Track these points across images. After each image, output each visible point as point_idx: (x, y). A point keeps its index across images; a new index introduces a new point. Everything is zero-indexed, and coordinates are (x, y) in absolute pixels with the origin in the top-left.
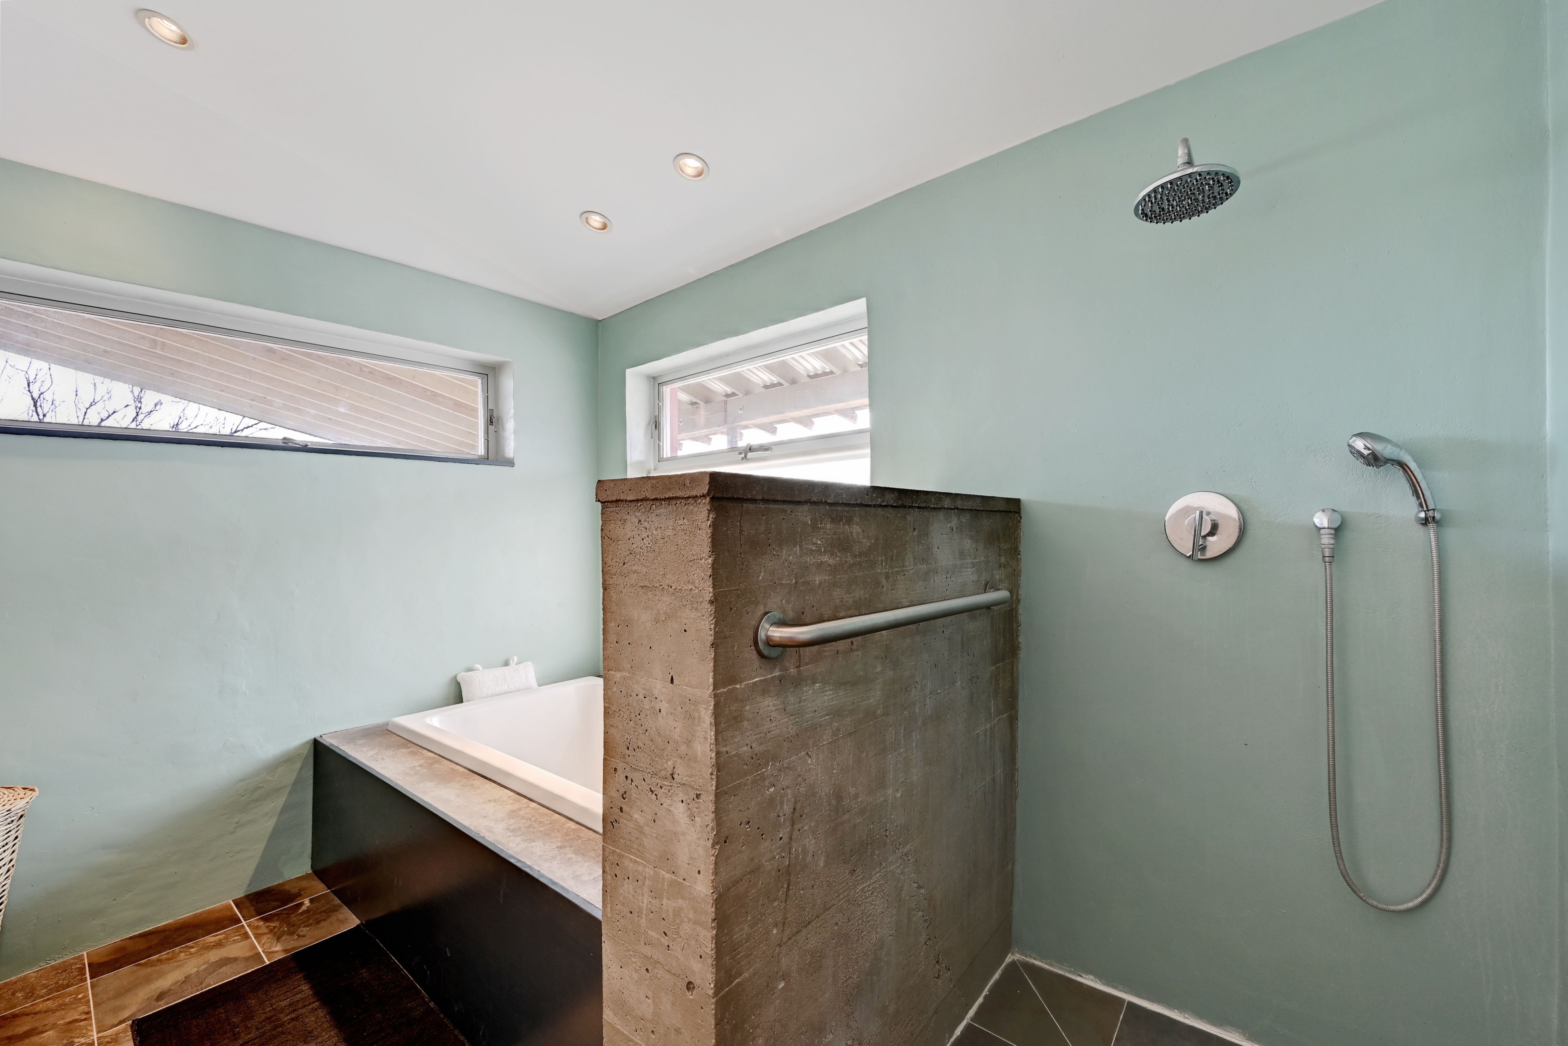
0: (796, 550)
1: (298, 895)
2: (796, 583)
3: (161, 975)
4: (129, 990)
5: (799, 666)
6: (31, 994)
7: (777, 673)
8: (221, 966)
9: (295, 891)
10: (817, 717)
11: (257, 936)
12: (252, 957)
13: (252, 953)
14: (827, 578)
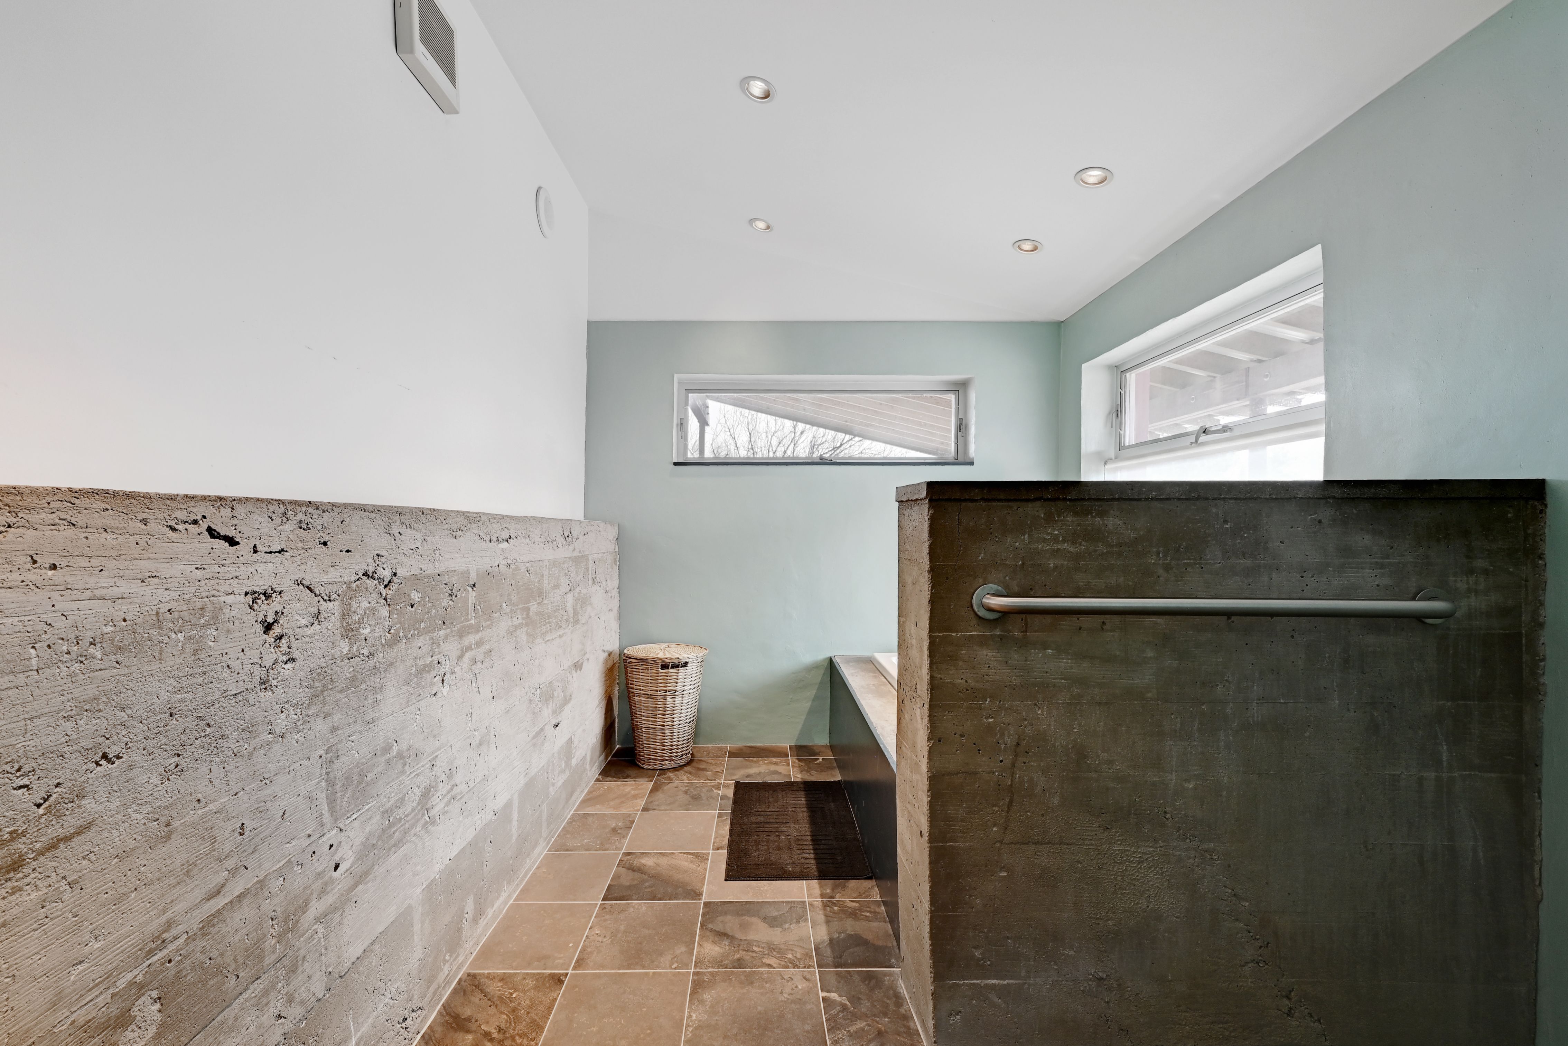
0: (1024, 538)
1: (818, 754)
2: (1023, 564)
3: (751, 767)
4: (738, 768)
5: (1026, 631)
6: (708, 755)
7: (998, 632)
8: (774, 774)
9: (817, 751)
10: (1050, 678)
11: (793, 766)
12: (787, 775)
13: (788, 774)
14: (1066, 563)
